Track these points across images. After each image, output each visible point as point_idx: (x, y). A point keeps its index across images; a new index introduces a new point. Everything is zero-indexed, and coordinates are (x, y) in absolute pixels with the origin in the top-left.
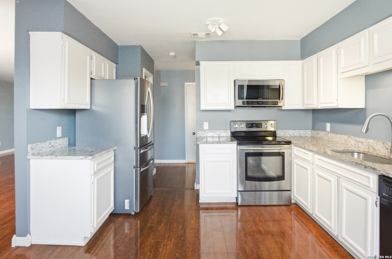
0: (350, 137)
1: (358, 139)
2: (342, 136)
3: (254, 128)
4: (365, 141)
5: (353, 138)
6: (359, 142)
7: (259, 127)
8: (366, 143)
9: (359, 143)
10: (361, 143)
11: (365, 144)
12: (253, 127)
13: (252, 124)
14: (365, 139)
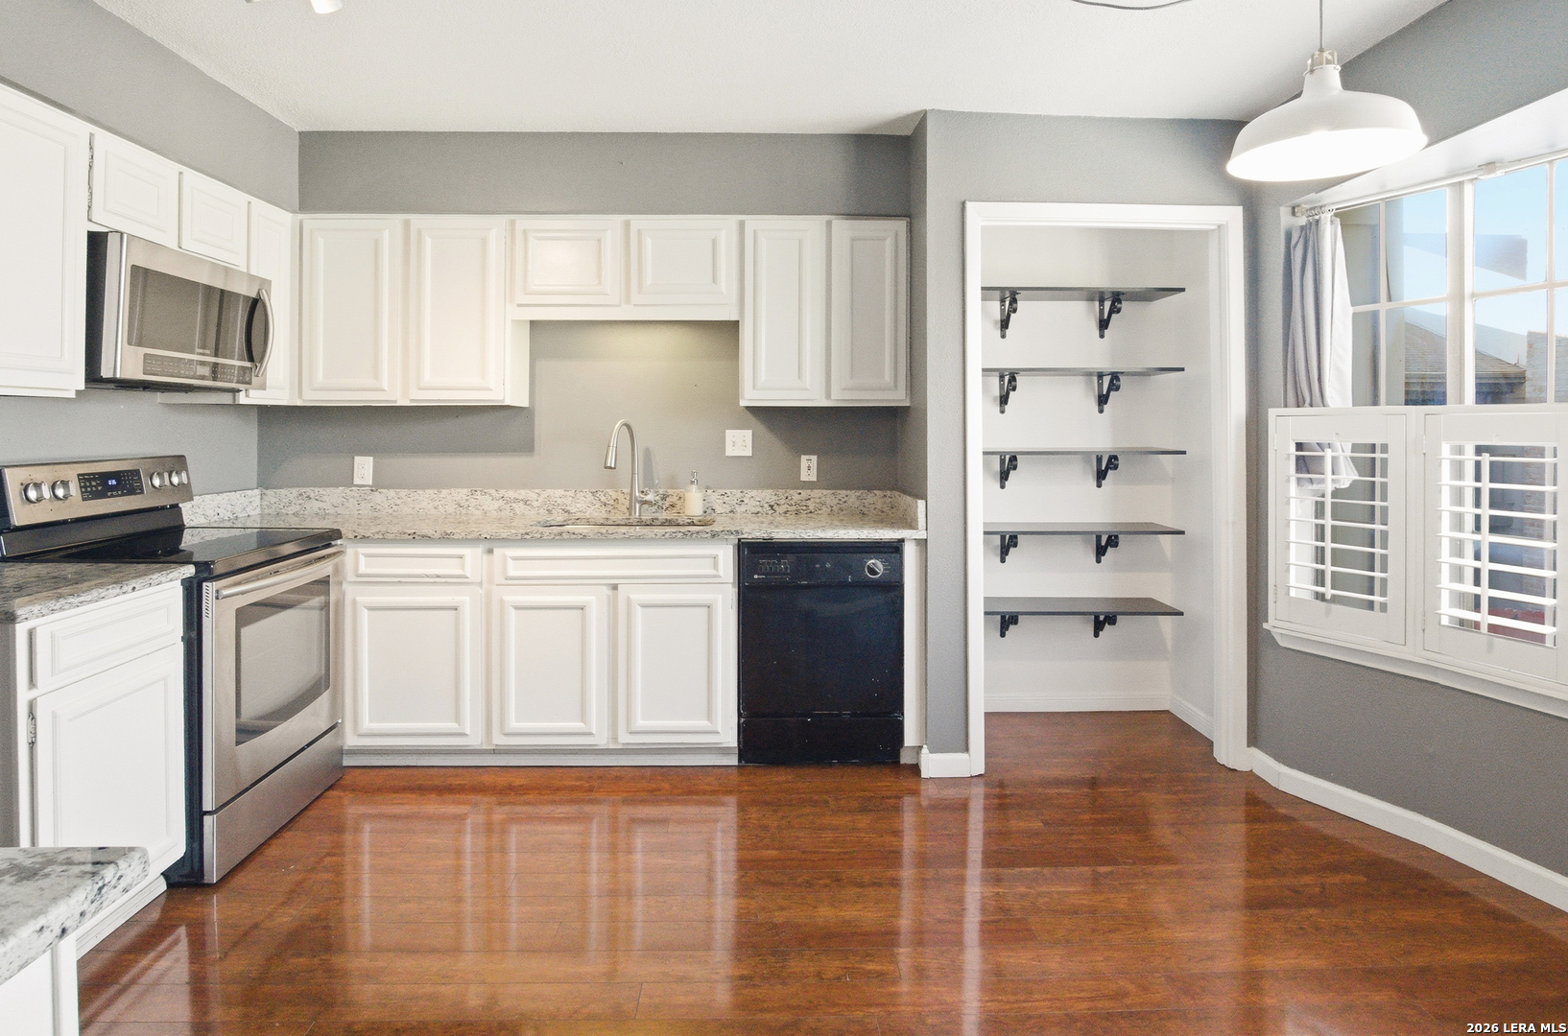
0: (479, 493)
1: (511, 494)
2: (445, 492)
3: (112, 496)
4: (535, 496)
5: (493, 492)
6: (516, 500)
7: (132, 492)
8: (541, 499)
9: (513, 505)
10: (521, 504)
11: (535, 504)
12: (109, 494)
13: (104, 477)
14: (537, 491)
